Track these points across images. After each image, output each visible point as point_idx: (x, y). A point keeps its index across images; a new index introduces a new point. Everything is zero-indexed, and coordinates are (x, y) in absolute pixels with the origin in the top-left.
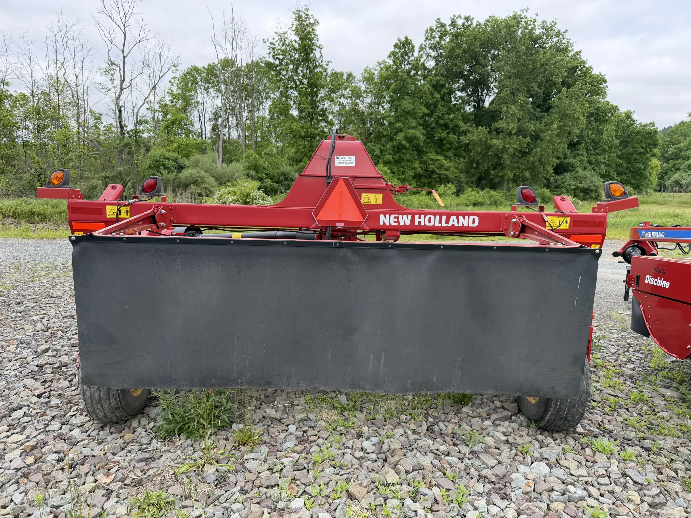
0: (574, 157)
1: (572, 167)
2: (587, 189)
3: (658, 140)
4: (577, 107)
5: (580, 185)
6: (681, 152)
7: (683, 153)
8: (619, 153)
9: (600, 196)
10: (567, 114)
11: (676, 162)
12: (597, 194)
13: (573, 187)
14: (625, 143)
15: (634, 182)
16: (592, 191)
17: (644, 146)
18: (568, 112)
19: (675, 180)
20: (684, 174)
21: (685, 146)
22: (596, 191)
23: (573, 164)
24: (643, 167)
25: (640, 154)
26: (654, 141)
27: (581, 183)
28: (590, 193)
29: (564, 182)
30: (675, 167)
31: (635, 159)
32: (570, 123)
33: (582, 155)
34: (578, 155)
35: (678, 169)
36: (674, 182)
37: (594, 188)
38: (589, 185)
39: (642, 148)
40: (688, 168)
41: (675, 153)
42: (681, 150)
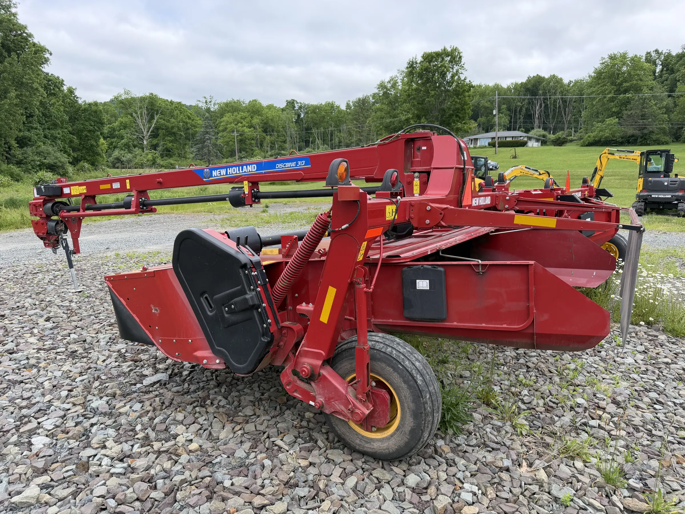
0: (29, 130)
1: (30, 141)
2: (53, 165)
3: (103, 119)
4: (33, 76)
5: (46, 161)
6: (115, 132)
7: (117, 133)
8: (70, 129)
9: (67, 172)
10: (22, 83)
11: (112, 140)
12: (64, 170)
13: (38, 163)
14: (73, 119)
15: (89, 159)
16: (58, 167)
17: (93, 124)
18: (24, 80)
19: (116, 157)
20: (122, 152)
21: (117, 126)
22: (63, 167)
23: (30, 138)
24: (95, 144)
25: (89, 131)
26: (100, 120)
27: (45, 159)
28: (57, 170)
29: (27, 157)
30: (112, 145)
31: (87, 136)
32: (28, 93)
33: (36, 129)
34: (32, 128)
35: (115, 147)
36: (115, 159)
37: (61, 165)
38: (55, 161)
39: (91, 126)
40: (124, 146)
41: (110, 132)
42: (114, 130)
